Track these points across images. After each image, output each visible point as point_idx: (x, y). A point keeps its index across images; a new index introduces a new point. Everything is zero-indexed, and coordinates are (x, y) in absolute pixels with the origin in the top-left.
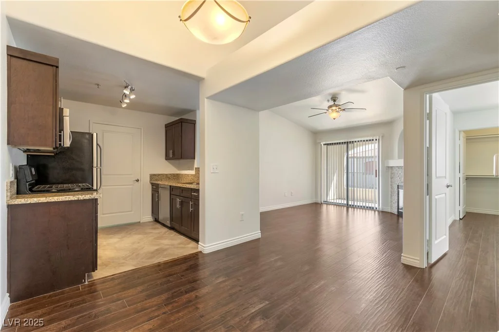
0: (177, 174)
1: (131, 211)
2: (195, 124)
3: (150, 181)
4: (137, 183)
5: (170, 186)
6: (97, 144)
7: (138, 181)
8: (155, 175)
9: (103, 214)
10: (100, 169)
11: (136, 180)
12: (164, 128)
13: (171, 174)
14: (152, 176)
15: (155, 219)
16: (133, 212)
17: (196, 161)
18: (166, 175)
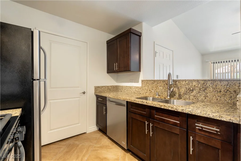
0: (116, 86)
1: (78, 123)
2: (140, 36)
3: (95, 93)
4: (83, 95)
5: (127, 102)
6: (40, 48)
7: (84, 93)
8: (99, 87)
9: (51, 130)
10: (45, 82)
11: (83, 93)
12: (106, 45)
13: (111, 86)
14: (96, 88)
15: (99, 128)
16: (80, 124)
17: (141, 73)
18: (108, 87)
